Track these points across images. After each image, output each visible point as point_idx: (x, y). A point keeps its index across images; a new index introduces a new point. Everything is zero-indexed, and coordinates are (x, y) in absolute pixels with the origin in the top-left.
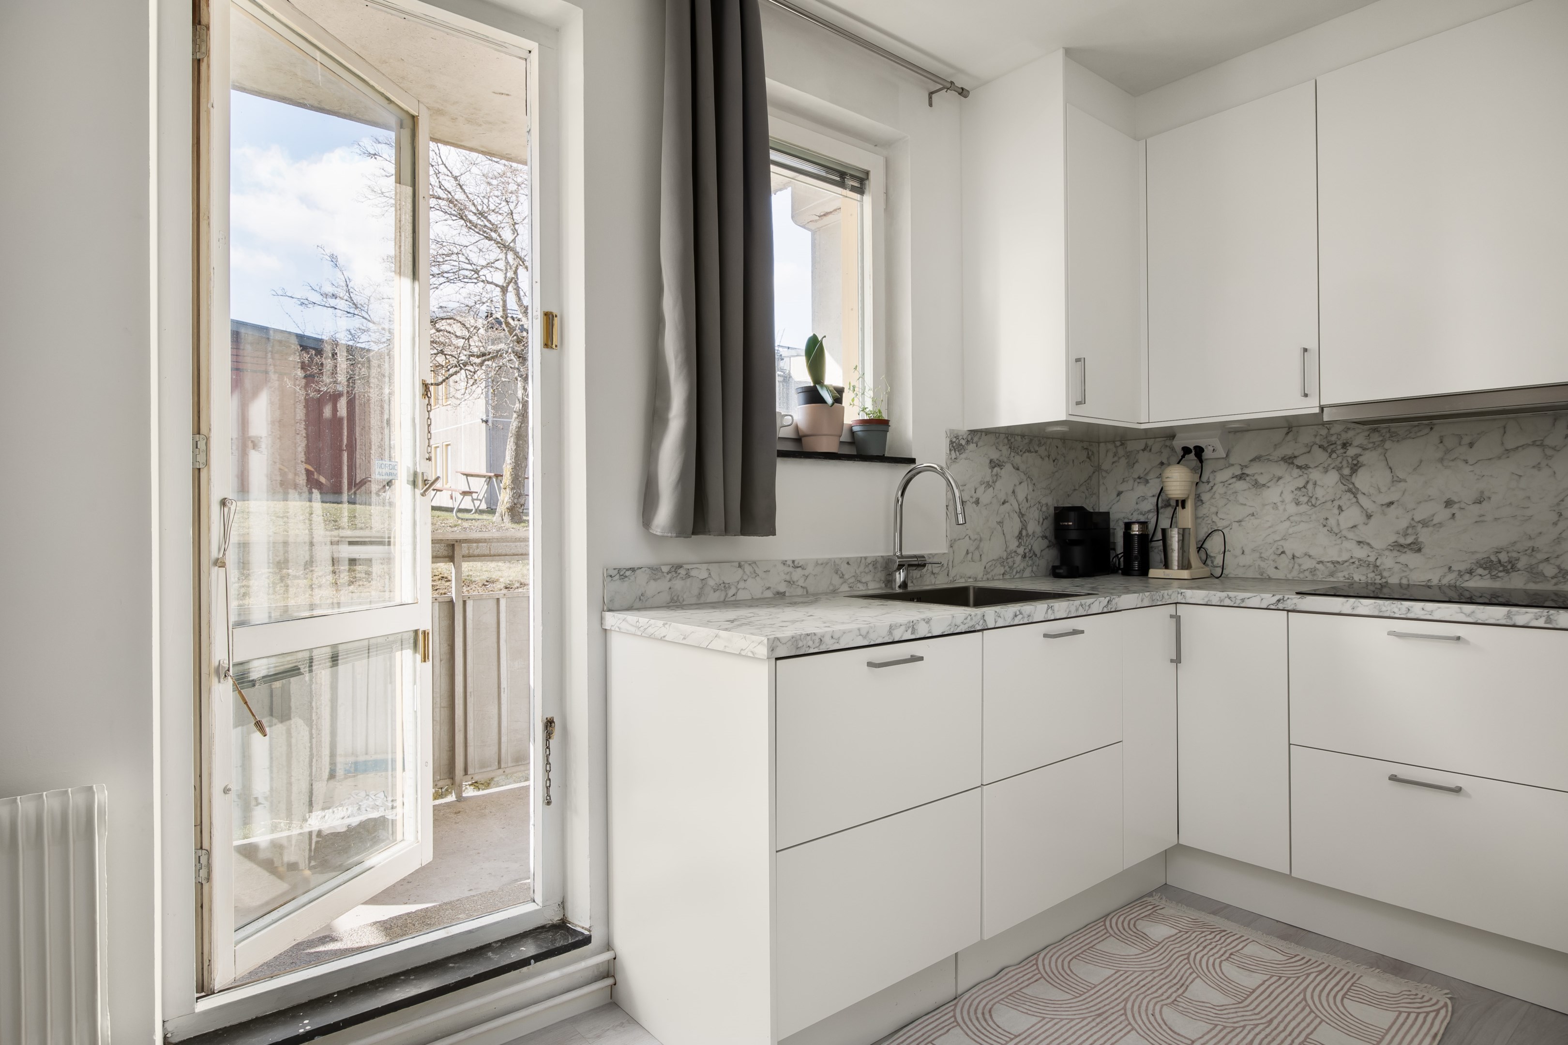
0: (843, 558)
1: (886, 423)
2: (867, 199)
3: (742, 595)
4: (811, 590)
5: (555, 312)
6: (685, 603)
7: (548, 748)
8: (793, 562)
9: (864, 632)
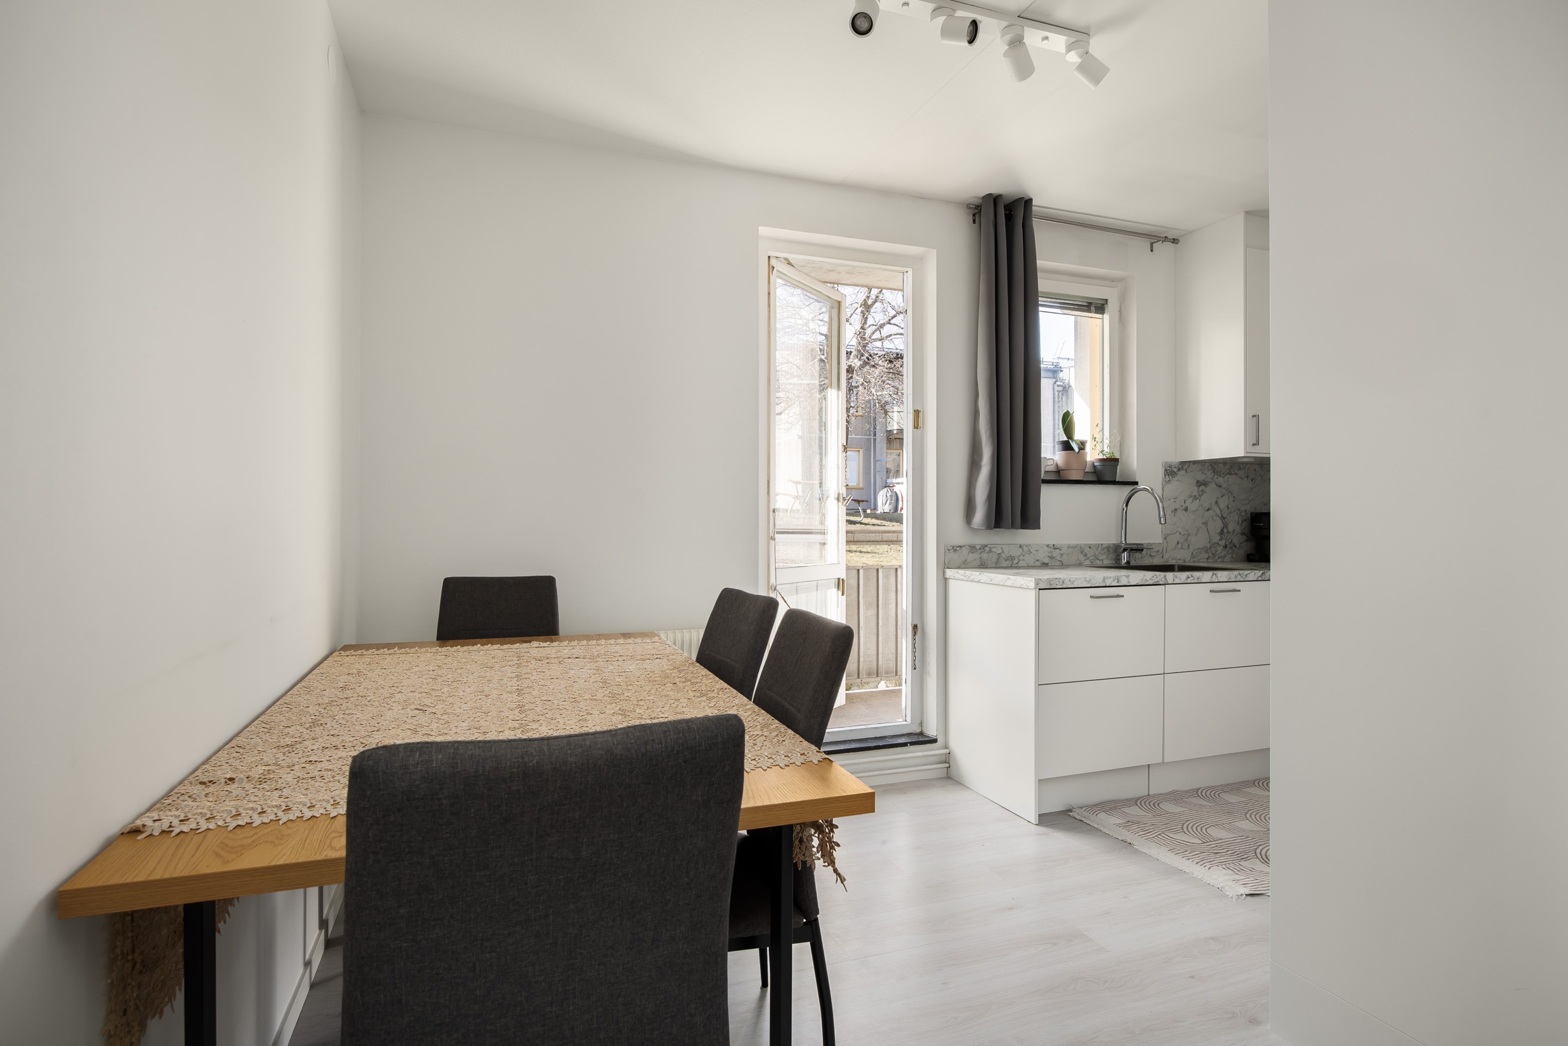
0: (1087, 544)
1: (1117, 460)
2: (1106, 317)
3: (1021, 564)
4: (1065, 563)
5: (919, 409)
6: (988, 566)
7: (915, 639)
8: (1054, 545)
9: (1088, 580)
